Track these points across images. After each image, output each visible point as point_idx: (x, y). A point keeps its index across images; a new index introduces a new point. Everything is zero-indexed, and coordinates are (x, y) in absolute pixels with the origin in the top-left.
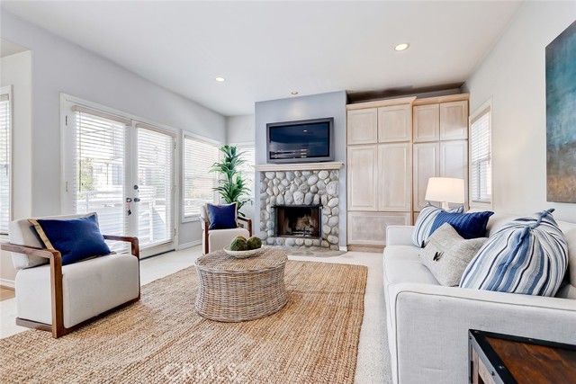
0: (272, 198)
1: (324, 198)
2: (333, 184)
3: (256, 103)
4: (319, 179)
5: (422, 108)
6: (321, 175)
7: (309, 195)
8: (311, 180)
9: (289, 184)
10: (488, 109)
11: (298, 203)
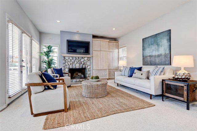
0: (68, 66)
1: (86, 66)
2: (89, 62)
3: (61, 31)
4: (84, 60)
5: (110, 43)
6: (85, 59)
7: (81, 65)
8: (82, 60)
9: (75, 61)
10: (126, 46)
11: (77, 67)
